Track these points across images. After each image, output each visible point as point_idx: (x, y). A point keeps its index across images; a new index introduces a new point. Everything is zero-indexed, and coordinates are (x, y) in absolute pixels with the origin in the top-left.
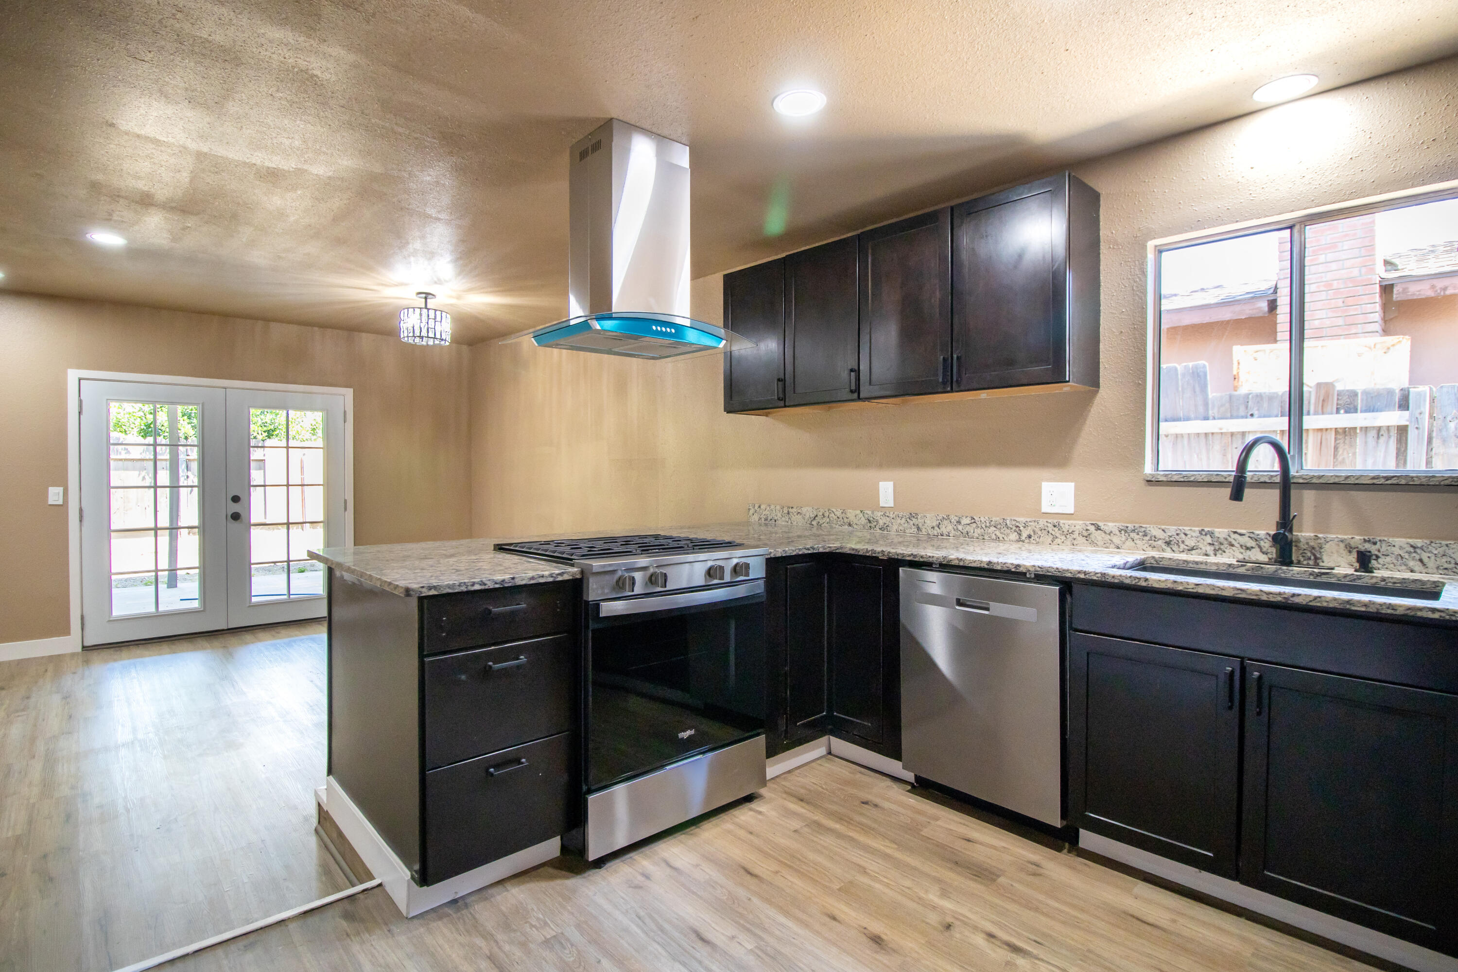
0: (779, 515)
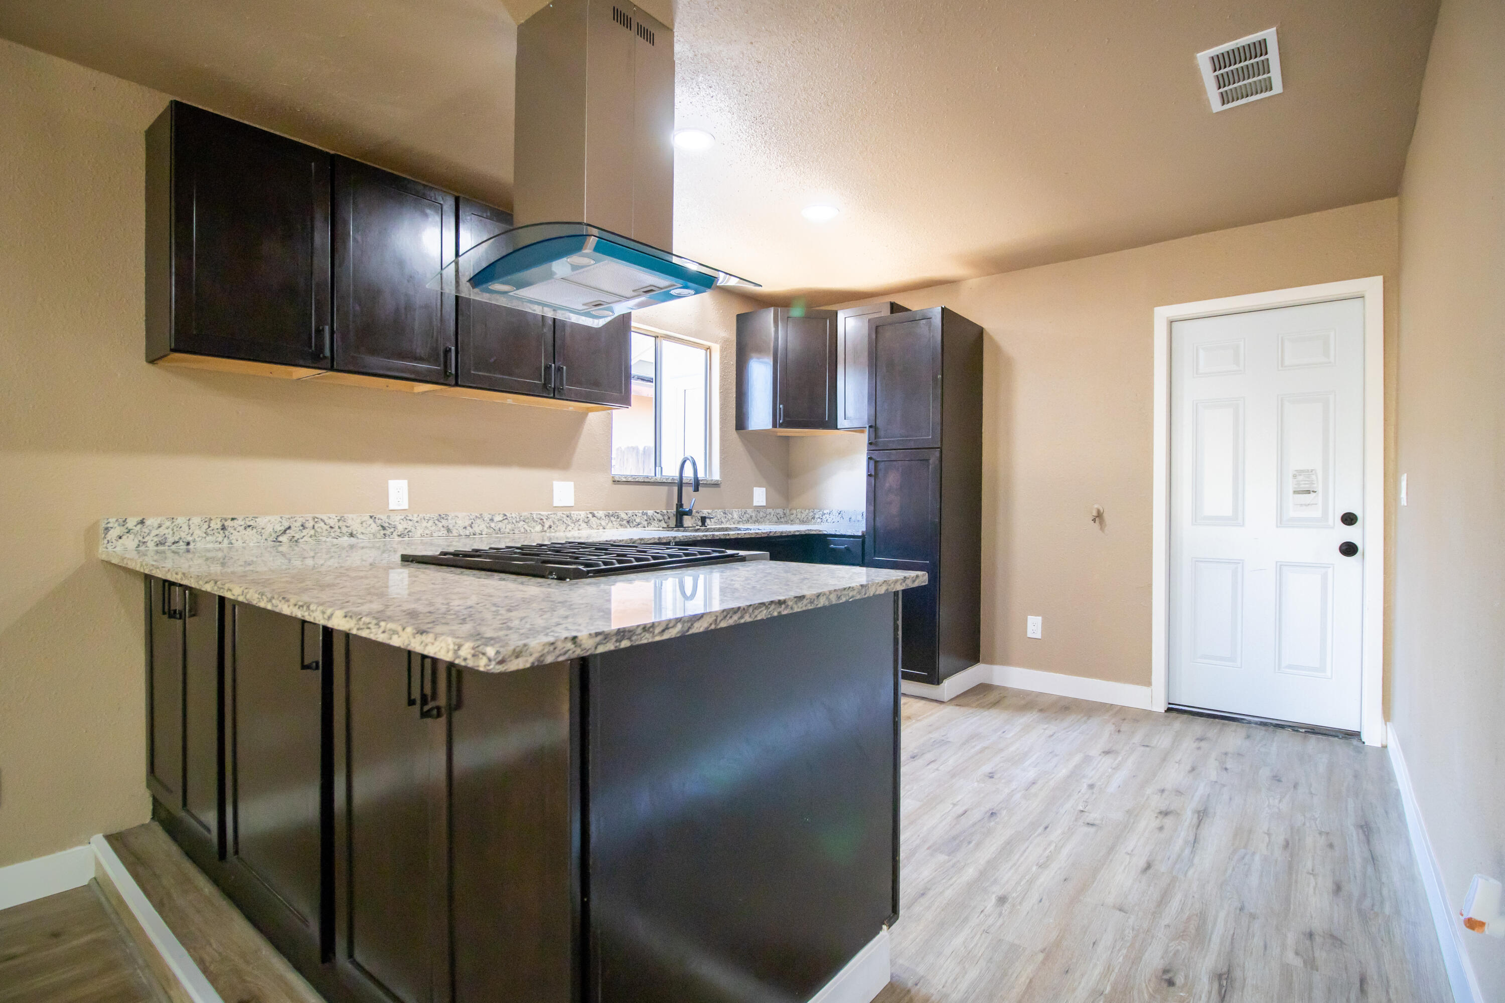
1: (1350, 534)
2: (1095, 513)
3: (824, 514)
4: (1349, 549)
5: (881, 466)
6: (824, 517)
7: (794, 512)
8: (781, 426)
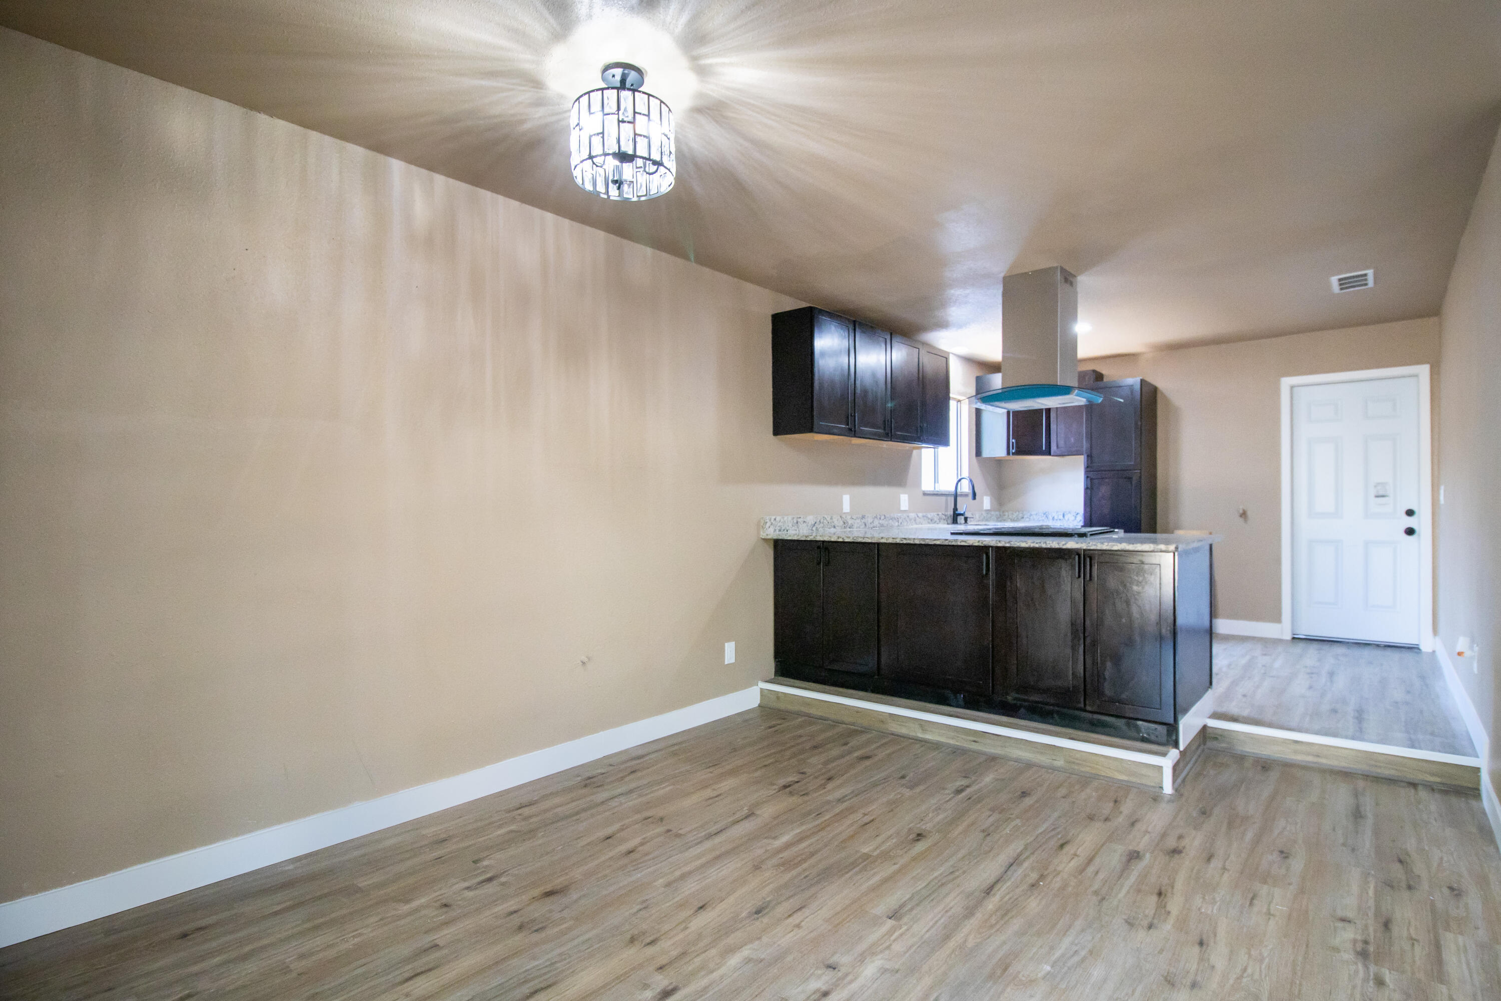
0: (790, 525)
1: (1410, 522)
2: (1241, 511)
3: (1031, 515)
4: (1410, 532)
5: (1096, 481)
6: (1031, 517)
7: (1007, 514)
8: (1013, 454)
